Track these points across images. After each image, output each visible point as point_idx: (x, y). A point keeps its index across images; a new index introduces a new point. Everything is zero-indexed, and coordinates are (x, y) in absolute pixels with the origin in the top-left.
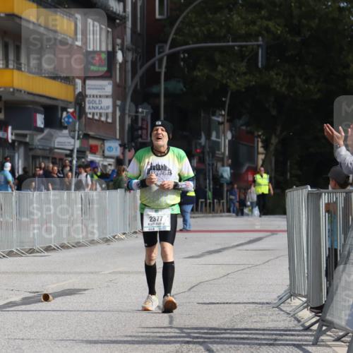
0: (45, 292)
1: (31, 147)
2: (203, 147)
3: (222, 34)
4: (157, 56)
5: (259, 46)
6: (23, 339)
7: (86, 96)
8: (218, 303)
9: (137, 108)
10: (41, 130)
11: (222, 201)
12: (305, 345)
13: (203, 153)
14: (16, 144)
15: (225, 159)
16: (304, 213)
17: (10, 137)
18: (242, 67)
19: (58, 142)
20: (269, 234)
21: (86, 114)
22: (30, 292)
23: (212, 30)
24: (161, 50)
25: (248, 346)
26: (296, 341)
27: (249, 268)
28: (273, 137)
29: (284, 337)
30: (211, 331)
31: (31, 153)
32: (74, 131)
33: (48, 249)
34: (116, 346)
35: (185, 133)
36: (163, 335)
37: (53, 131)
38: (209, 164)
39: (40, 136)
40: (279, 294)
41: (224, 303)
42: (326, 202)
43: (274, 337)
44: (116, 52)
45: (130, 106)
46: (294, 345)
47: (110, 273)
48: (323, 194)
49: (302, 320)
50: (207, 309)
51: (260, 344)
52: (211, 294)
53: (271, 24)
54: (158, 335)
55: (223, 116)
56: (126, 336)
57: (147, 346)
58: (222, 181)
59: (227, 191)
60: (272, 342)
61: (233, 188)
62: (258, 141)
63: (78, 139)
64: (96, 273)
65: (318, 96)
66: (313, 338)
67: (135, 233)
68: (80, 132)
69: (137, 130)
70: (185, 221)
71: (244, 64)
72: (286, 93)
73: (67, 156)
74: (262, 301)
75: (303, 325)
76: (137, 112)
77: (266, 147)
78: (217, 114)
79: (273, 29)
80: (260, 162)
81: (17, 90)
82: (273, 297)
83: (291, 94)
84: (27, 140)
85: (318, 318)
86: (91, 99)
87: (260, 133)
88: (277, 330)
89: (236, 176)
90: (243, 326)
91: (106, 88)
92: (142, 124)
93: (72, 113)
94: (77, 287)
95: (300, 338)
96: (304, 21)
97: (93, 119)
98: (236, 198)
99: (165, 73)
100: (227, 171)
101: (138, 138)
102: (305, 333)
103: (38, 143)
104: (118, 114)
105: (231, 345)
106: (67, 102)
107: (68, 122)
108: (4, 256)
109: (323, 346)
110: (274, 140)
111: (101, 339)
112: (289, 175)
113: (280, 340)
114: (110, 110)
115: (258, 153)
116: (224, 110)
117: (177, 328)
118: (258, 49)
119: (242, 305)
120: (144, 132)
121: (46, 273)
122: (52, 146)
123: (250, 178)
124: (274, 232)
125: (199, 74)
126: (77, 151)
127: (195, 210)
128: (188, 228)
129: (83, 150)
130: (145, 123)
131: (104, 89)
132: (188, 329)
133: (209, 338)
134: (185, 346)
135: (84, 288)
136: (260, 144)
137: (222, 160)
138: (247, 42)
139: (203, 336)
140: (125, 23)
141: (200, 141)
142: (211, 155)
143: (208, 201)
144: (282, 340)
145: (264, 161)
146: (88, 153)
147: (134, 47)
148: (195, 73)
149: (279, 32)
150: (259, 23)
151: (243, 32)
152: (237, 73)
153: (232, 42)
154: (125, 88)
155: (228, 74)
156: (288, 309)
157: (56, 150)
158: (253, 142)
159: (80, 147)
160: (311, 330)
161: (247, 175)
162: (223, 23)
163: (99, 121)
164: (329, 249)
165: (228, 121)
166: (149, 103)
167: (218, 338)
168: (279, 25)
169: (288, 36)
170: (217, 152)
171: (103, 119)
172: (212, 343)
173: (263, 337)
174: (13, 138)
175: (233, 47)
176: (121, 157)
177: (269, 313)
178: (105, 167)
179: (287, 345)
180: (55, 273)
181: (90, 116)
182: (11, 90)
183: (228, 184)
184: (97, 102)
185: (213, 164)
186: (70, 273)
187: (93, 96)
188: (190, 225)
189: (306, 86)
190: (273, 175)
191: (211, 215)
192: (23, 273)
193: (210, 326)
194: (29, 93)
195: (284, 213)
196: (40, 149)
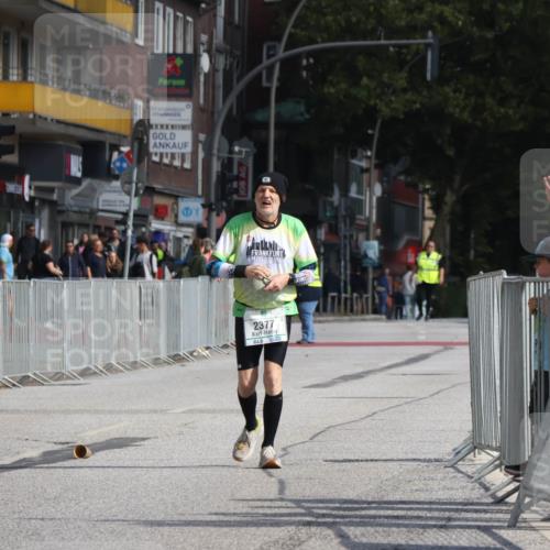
0: (80, 443)
1: (59, 208)
2: (336, 209)
3: (369, 27)
4: (266, 62)
5: (428, 45)
6: (42, 519)
7: (150, 126)
8: (357, 461)
9: (231, 145)
10: (77, 181)
11: (365, 296)
12: (497, 527)
13: (336, 217)
14: (37, 203)
15: (372, 229)
16: (496, 314)
17: (27, 193)
18: (401, 79)
19: (104, 201)
20: (440, 348)
21: (149, 155)
22: (55, 443)
23: (354, 19)
24: (272, 52)
25: (404, 529)
26: (481, 520)
27: (406, 403)
28: (449, 193)
29: (464, 515)
30: (345, 506)
31: (60, 219)
32: (130, 183)
33: (85, 373)
34: (194, 529)
35: (307, 186)
36: (269, 511)
37: (95, 183)
38: (345, 237)
39: (75, 191)
40: (456, 446)
41: (367, 461)
42: (532, 295)
43: (447, 514)
44: (200, 56)
45: (219, 143)
46: (479, 528)
47: (184, 412)
48: (527, 284)
49: (492, 488)
50: (338, 471)
51: (424, 527)
52: (346, 446)
53: (447, 11)
54: (261, 511)
55: (369, 158)
56: (210, 514)
57: (243, 530)
58: (366, 263)
59: (374, 279)
60: (443, 523)
61: (383, 274)
62: (424, 199)
63: (136, 195)
64: (162, 411)
65: (521, 126)
66: (508, 516)
67: (226, 346)
68: (140, 185)
69: (231, 181)
70: (305, 328)
71: (404, 74)
72: (470, 121)
73: (118, 222)
74: (428, 457)
75: (493, 496)
76: (231, 152)
77: (436, 208)
78: (359, 155)
79: (450, 19)
80: (427, 233)
81: (40, 117)
82: (445, 450)
83: (479, 123)
84: (55, 197)
85: (517, 484)
86: (158, 131)
87: (427, 186)
88: (451, 504)
89: (388, 255)
90: (397, 497)
91: (183, 114)
92: (239, 172)
93: (128, 154)
94: (131, 434)
95: (488, 516)
96: (501, 6)
97: (160, 163)
98: (388, 291)
99: (277, 89)
100: (373, 247)
101: (232, 193)
102: (497, 508)
103: (72, 202)
104: (201, 155)
105: (378, 528)
106: (119, 135)
107: (121, 169)
108: (14, 385)
109: (526, 528)
110: (450, 198)
111: (169, 518)
112: (472, 253)
113: (455, 520)
114: (189, 149)
115: (424, 218)
116: (371, 150)
117: (291, 501)
118: (426, 51)
119: (395, 463)
120: (242, 183)
121: (81, 412)
122: (95, 206)
123: (411, 259)
124: (448, 345)
125: (332, 90)
126: (135, 215)
127: (321, 309)
128: (310, 339)
129: (143, 213)
130: (243, 170)
131: (179, 115)
132: (309, 501)
133: (343, 517)
134: (304, 530)
135: (141, 436)
136: (427, 204)
137: (366, 229)
138: (408, 39)
139: (334, 512)
140: (215, 8)
141: (330, 199)
142: (348, 221)
143: (343, 295)
144: (459, 519)
145: (433, 231)
146: (151, 218)
147: (228, 47)
148: (326, 90)
149: (460, 23)
150: (429, 8)
151: (403, 23)
152: (391, 91)
153: (385, 39)
154: (213, 113)
155: (379, 91)
156: (470, 470)
157: (100, 214)
158: (417, 201)
159: (139, 209)
160: (506, 503)
161: (406, 253)
162: (372, 8)
163: (170, 166)
164: (536, 372)
165: (376, 166)
166: (250, 138)
167: (356, 517)
168: (460, 12)
169: (475, 29)
170: (358, 216)
171: (177, 163)
172: (346, 524)
173: (428, 515)
174: (32, 193)
175: (387, 46)
176: (205, 225)
177: (440, 476)
178: (178, 240)
179: (469, 527)
180: (97, 412)
181: (156, 159)
182: (31, 116)
183: (375, 268)
184: (168, 136)
185: (351, 236)
186: (120, 412)
187: (162, 126)
188: (313, 334)
189: (502, 110)
190: (448, 253)
191: (346, 318)
192: (45, 412)
193: (344, 497)
194: (58, 122)
195: (464, 314)
196: (75, 212)
